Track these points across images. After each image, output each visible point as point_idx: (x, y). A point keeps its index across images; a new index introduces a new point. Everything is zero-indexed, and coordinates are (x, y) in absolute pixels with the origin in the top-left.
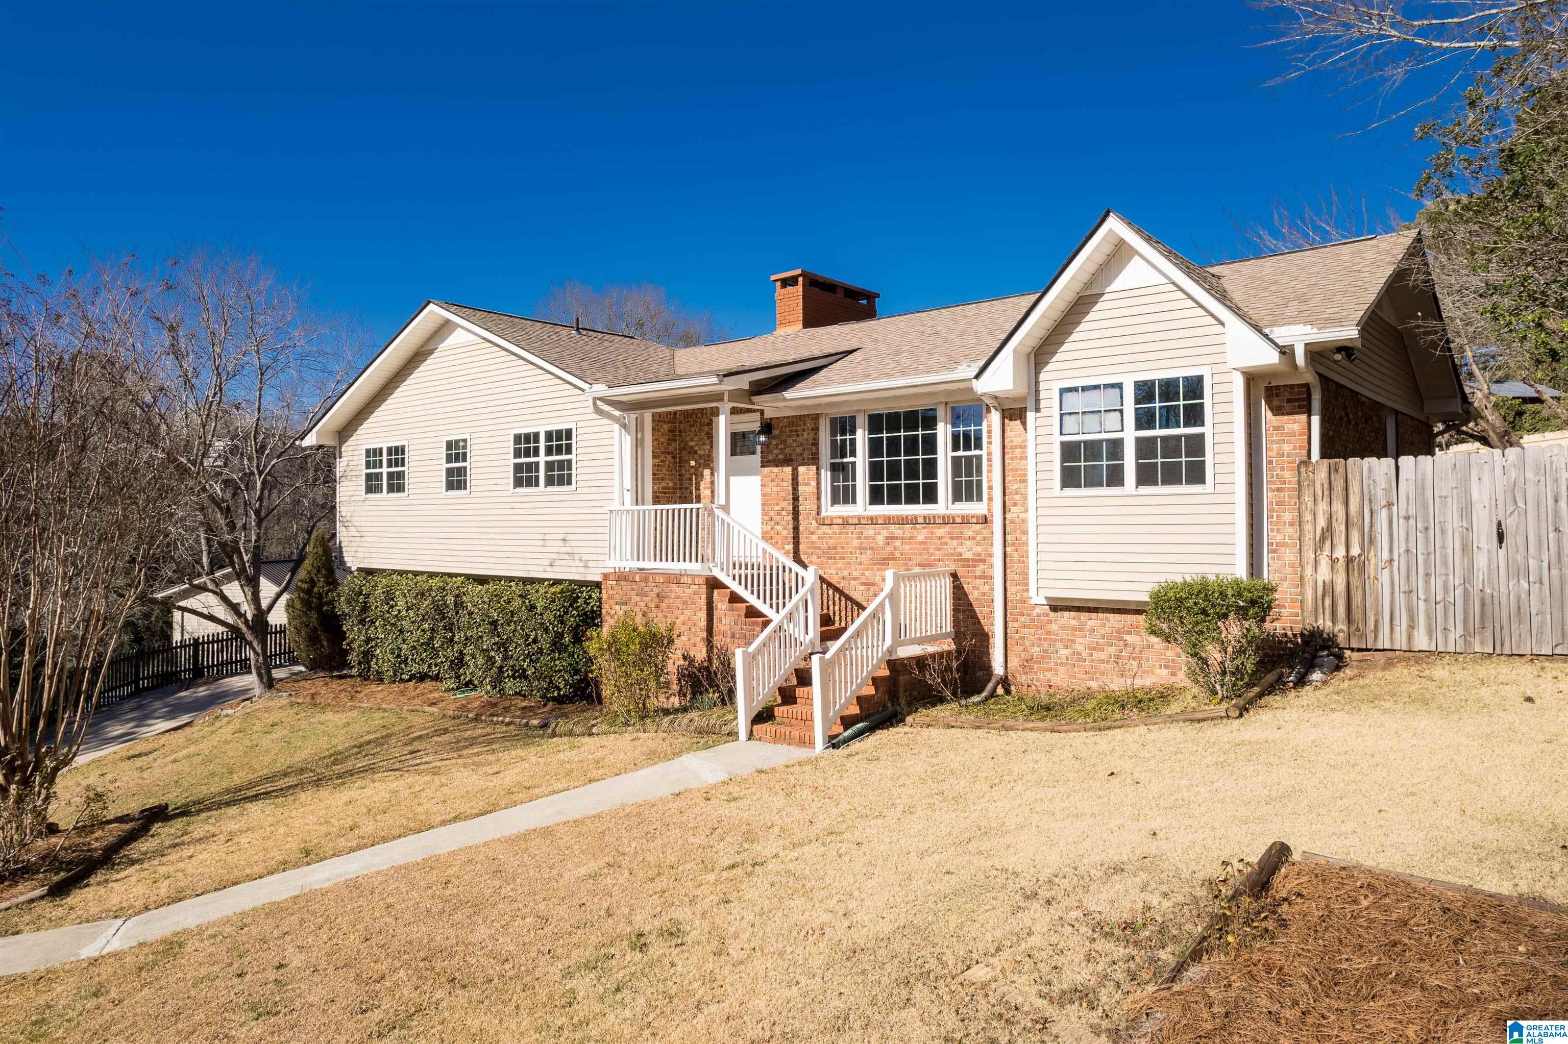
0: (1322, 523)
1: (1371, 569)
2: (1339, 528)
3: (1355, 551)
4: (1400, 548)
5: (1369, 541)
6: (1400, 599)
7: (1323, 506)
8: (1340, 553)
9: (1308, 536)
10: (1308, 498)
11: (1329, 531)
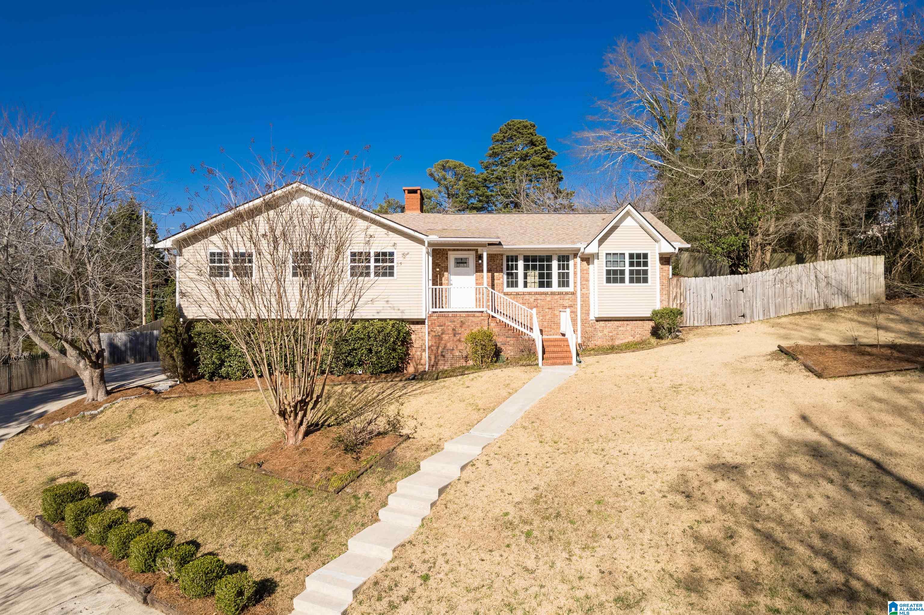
0: (674, 294)
1: (685, 306)
2: (679, 295)
3: (682, 302)
4: (692, 301)
5: (685, 299)
6: (692, 313)
7: (675, 290)
8: (679, 302)
9: (671, 298)
10: (671, 288)
11: (676, 296)
